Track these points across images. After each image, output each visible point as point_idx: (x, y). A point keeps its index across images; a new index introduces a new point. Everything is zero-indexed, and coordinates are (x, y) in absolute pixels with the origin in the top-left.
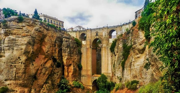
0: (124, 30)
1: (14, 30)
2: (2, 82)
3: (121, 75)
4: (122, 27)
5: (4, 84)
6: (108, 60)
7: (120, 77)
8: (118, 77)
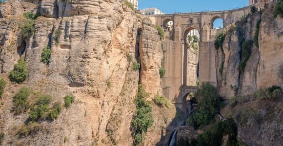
0: (235, 18)
1: (88, 6)
2: (65, 87)
3: (237, 84)
4: (233, 13)
5: (68, 92)
6: (210, 61)
7: (235, 86)
8: (232, 87)
